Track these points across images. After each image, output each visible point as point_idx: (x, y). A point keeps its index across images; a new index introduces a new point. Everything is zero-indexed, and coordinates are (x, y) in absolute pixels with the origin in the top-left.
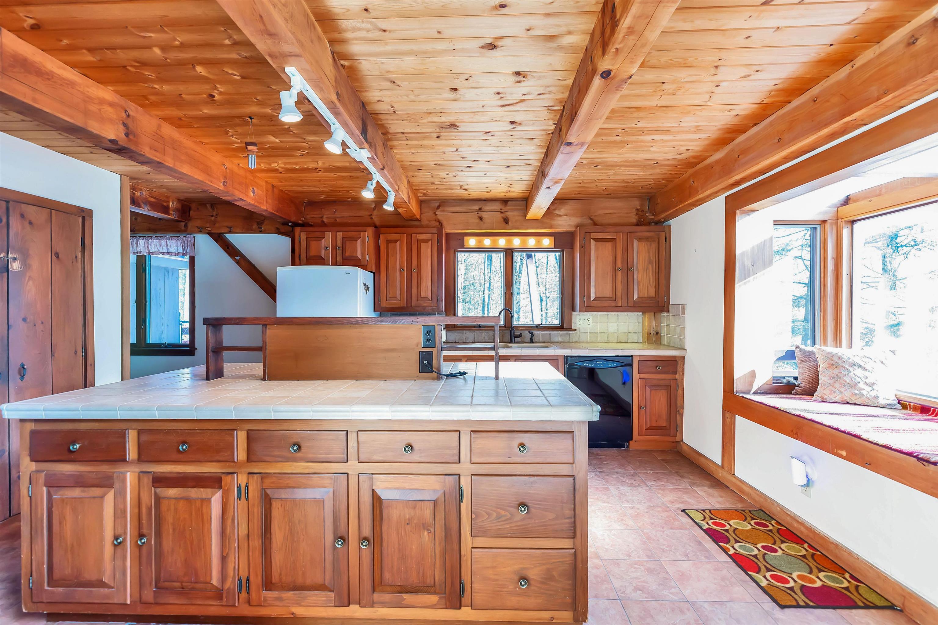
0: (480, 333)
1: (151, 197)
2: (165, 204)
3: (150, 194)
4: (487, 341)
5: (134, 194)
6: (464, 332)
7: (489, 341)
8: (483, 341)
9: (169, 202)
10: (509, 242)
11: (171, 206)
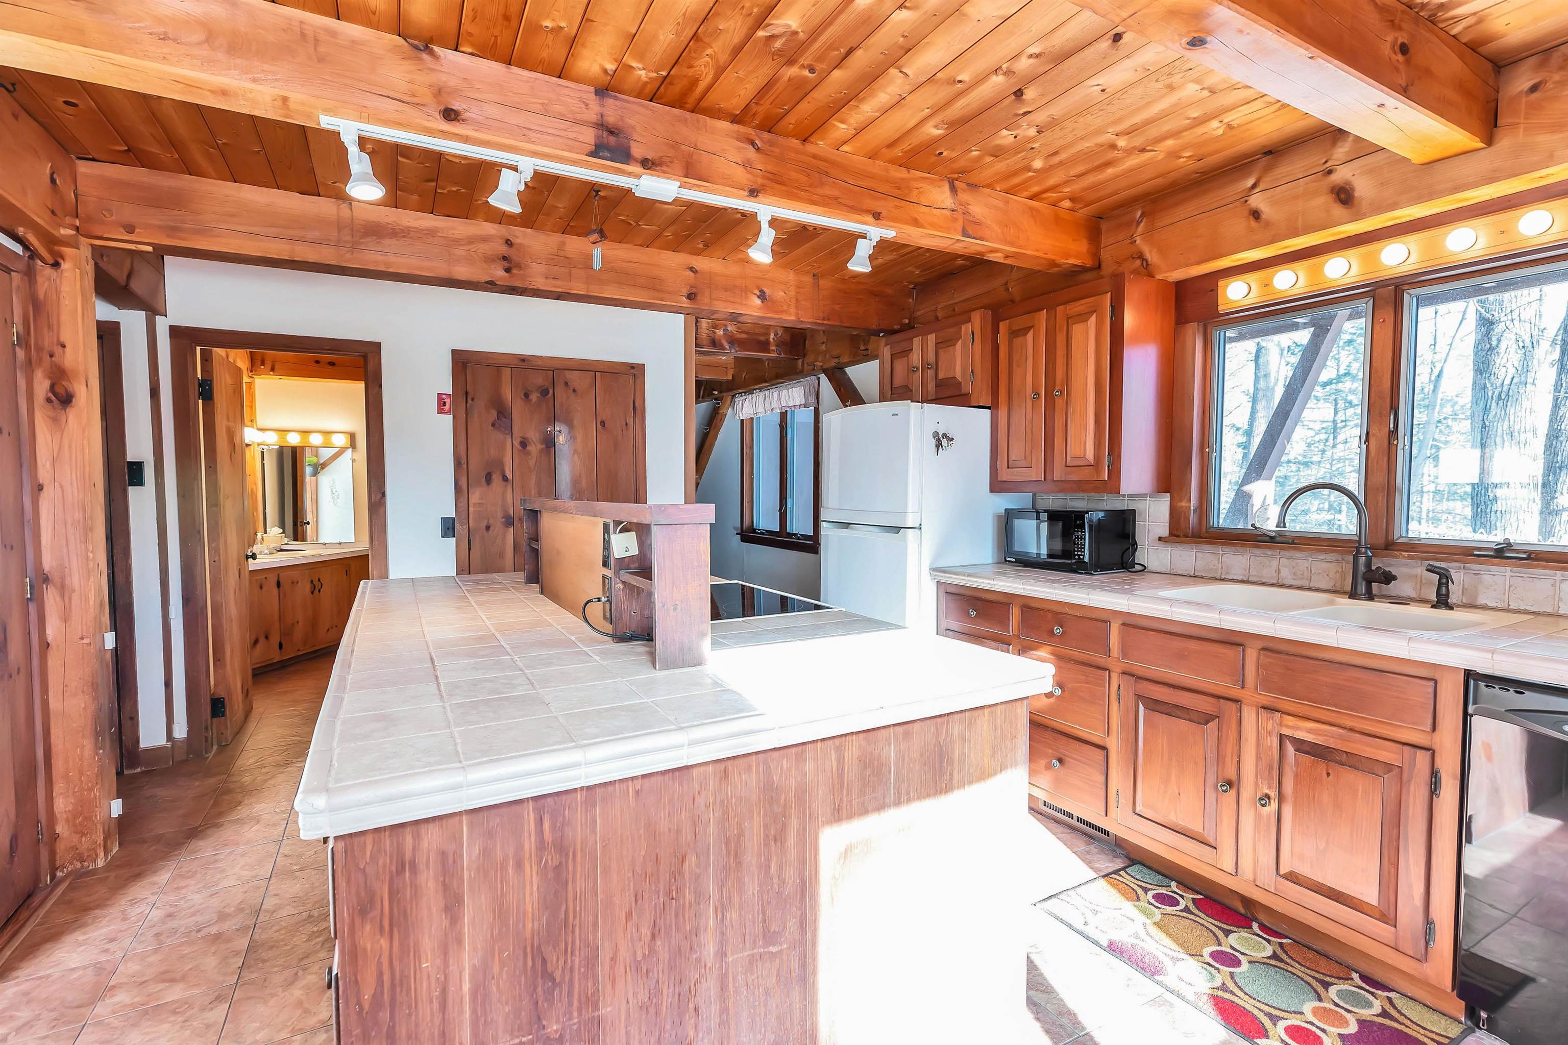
0: (1266, 556)
1: (741, 332)
2: (762, 338)
3: (738, 328)
4: (1287, 582)
5: (715, 333)
6: (1219, 550)
7: (1294, 583)
8: (1275, 581)
9: (769, 335)
10: (1374, 259)
11: (771, 340)
